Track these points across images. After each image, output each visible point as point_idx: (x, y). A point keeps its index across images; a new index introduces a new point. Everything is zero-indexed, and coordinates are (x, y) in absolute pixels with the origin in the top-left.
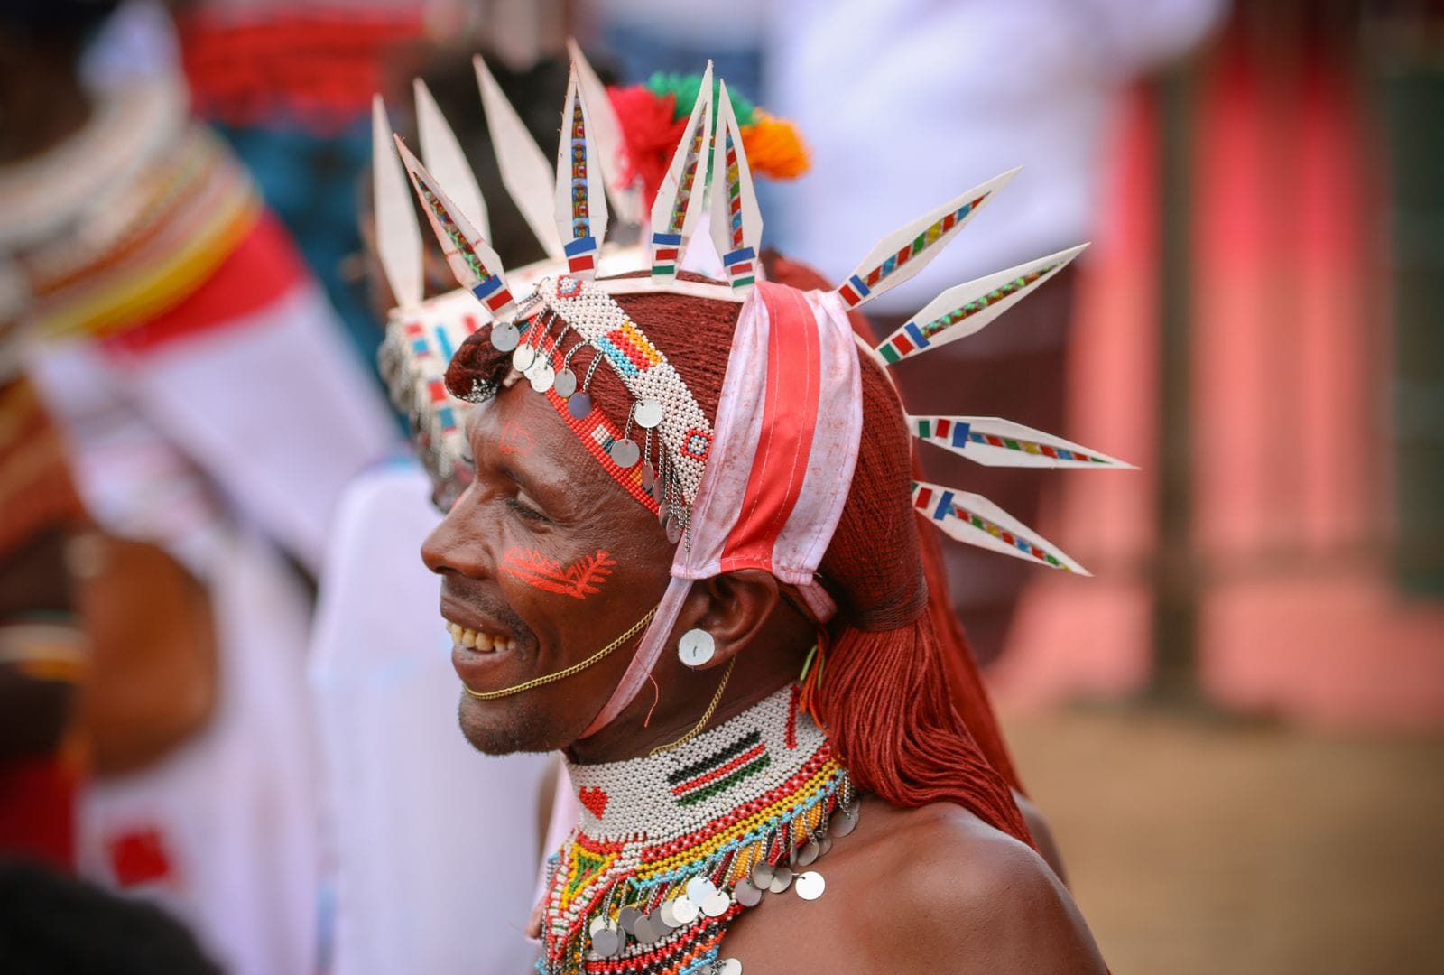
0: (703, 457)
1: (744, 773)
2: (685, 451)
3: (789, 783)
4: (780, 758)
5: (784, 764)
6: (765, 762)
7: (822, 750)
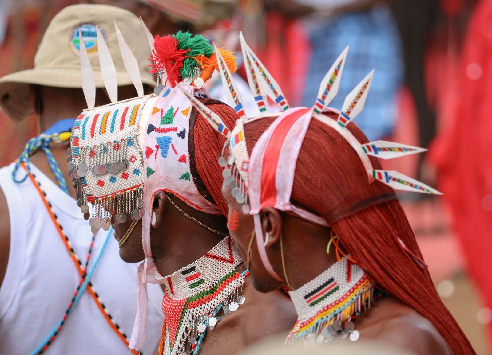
0: (247, 170)
1: (330, 293)
2: (242, 169)
3: (343, 298)
4: (343, 286)
5: (345, 287)
6: (337, 288)
7: (363, 278)
